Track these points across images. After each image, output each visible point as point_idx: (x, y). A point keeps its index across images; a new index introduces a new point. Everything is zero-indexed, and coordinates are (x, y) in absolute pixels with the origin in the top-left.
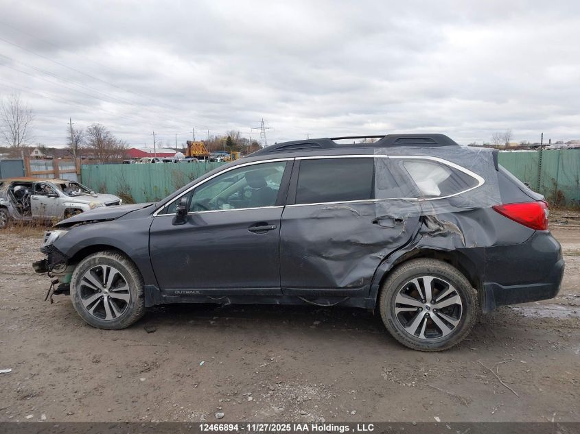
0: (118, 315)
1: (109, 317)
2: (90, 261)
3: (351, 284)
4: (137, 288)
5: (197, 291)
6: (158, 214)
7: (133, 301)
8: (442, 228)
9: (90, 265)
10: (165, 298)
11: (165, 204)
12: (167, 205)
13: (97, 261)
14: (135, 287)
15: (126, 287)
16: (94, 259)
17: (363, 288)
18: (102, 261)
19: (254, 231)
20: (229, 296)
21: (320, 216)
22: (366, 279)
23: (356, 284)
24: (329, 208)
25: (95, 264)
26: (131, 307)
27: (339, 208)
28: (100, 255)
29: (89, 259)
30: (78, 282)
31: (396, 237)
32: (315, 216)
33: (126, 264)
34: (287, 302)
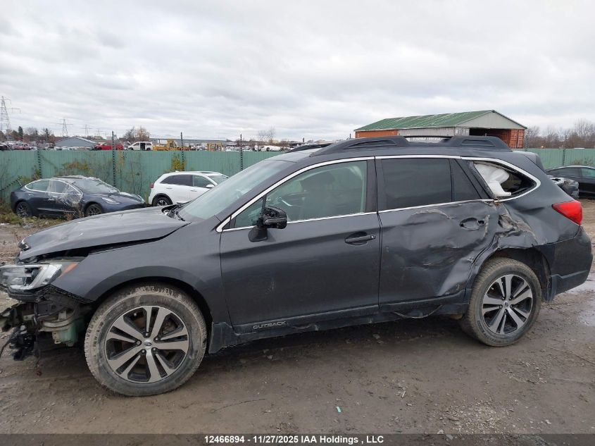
0: (169, 371)
1: (155, 376)
2: (124, 303)
3: (449, 291)
4: (201, 330)
5: (281, 322)
6: (223, 228)
7: (195, 348)
8: (515, 228)
9: (125, 309)
10: (239, 337)
11: (231, 216)
12: (233, 216)
13: (137, 301)
14: (198, 329)
15: (184, 332)
16: (133, 299)
17: (458, 294)
18: (145, 300)
19: (350, 243)
20: (317, 323)
21: (416, 222)
22: (462, 284)
23: (453, 290)
24: (421, 212)
25: (133, 306)
26: (192, 358)
27: (430, 211)
28: (140, 292)
29: (124, 299)
30: (102, 336)
31: (482, 238)
32: (411, 222)
33: (183, 300)
34: (383, 320)
